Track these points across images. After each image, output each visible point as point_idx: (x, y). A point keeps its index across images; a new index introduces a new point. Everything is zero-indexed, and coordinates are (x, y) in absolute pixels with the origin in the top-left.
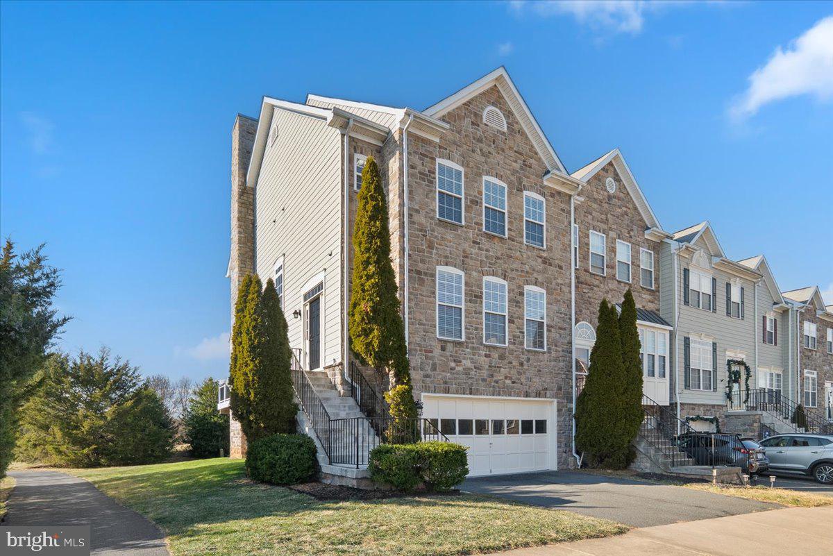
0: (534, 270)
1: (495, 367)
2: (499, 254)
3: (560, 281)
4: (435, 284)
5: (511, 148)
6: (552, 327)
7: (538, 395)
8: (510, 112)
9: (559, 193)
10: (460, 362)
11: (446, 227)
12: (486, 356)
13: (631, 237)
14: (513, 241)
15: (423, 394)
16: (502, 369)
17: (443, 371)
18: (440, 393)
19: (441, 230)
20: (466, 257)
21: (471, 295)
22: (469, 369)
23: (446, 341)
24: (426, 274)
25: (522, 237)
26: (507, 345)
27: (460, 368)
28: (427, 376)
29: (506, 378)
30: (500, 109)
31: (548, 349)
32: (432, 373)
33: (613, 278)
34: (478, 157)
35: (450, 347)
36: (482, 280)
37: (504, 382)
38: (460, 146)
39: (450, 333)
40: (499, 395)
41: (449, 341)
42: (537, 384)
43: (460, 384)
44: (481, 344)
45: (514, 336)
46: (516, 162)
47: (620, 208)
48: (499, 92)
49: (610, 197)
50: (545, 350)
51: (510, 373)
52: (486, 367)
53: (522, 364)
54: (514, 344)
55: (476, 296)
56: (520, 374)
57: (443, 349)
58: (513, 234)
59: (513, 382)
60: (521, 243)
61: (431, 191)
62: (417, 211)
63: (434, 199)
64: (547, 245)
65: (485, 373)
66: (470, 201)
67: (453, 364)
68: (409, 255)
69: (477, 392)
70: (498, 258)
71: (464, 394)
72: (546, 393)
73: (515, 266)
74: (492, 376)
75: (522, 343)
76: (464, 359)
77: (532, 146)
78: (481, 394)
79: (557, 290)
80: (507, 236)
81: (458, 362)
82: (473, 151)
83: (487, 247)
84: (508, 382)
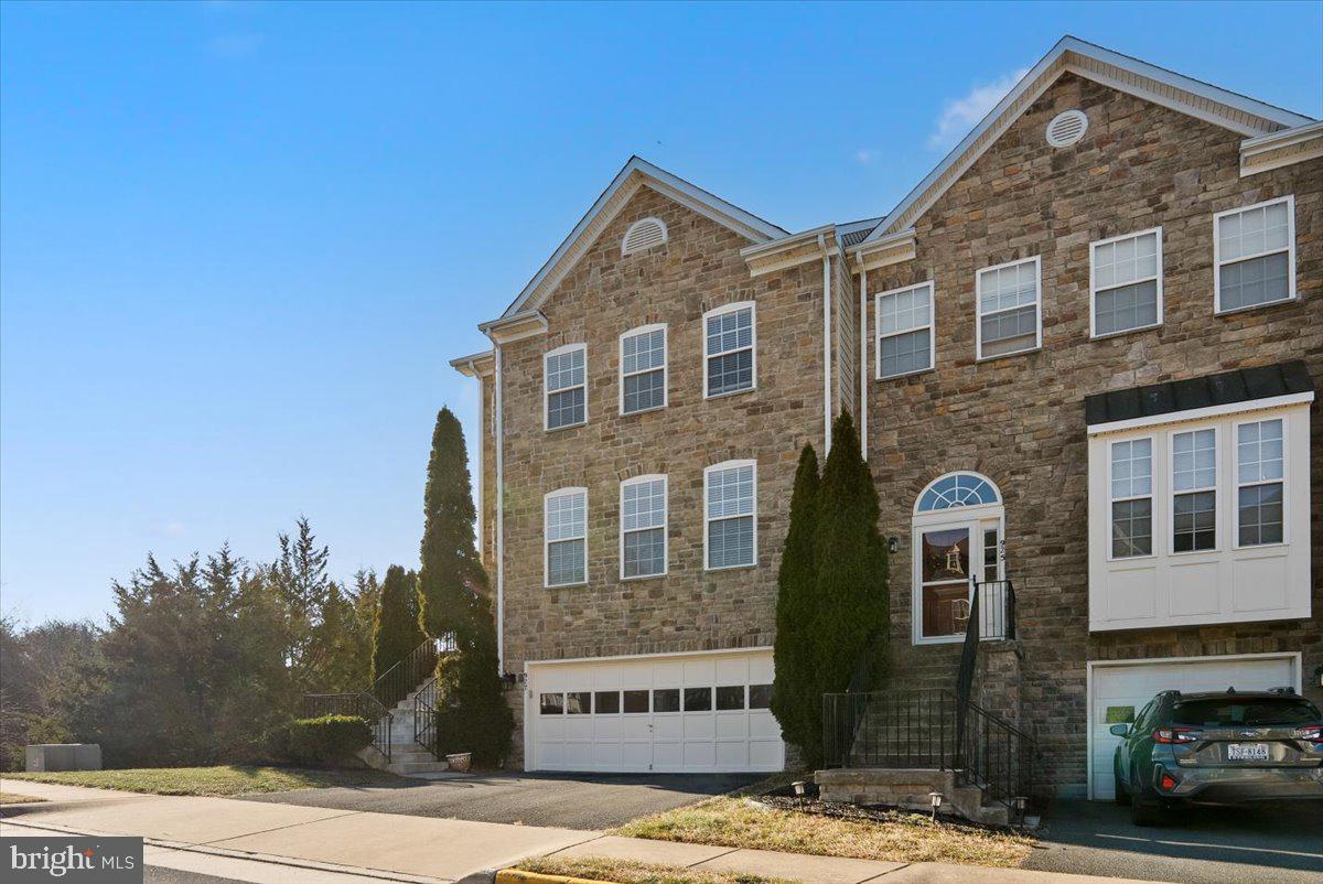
0: (726, 435)
1: (642, 610)
2: (651, 437)
3: (793, 431)
4: (543, 519)
5: (675, 261)
6: (771, 519)
7: (736, 642)
8: (675, 206)
9: (792, 272)
10: (581, 613)
11: (558, 438)
12: (625, 596)
13: (1165, 208)
14: (680, 404)
15: (526, 663)
16: (657, 612)
17: (555, 630)
18: (551, 658)
19: (550, 445)
20: (591, 465)
21: (599, 515)
22: (593, 621)
23: (558, 590)
24: (529, 510)
25: (701, 389)
26: (666, 572)
27: (579, 622)
28: (531, 640)
29: (664, 623)
30: (655, 214)
31: (760, 560)
32: (538, 636)
33: (1080, 338)
34: (613, 312)
35: (564, 596)
36: (618, 488)
37: (661, 631)
38: (581, 316)
39: (567, 577)
40: (652, 652)
41: (563, 589)
42: (735, 623)
43: (579, 644)
44: (617, 580)
45: (680, 556)
46: (687, 276)
47: (1103, 161)
48: (651, 190)
49: (1061, 160)
50: (755, 562)
51: (671, 615)
52: (626, 612)
53: (697, 597)
54: (681, 567)
55: (607, 515)
56: (693, 613)
57: (555, 601)
58: (679, 394)
59: (678, 629)
60: (699, 401)
61: (536, 402)
62: (517, 436)
63: (541, 409)
64: (759, 380)
65: (623, 623)
66: (597, 384)
67: (568, 618)
68: (505, 495)
69: (611, 651)
70: (647, 445)
71: (587, 656)
72: (756, 637)
73: (684, 443)
74: (637, 625)
75: (700, 563)
76: (587, 607)
77: (724, 229)
78: (617, 654)
79: (787, 448)
80: (666, 404)
81: (577, 613)
82: (603, 310)
83: (629, 435)
84: (668, 629)
